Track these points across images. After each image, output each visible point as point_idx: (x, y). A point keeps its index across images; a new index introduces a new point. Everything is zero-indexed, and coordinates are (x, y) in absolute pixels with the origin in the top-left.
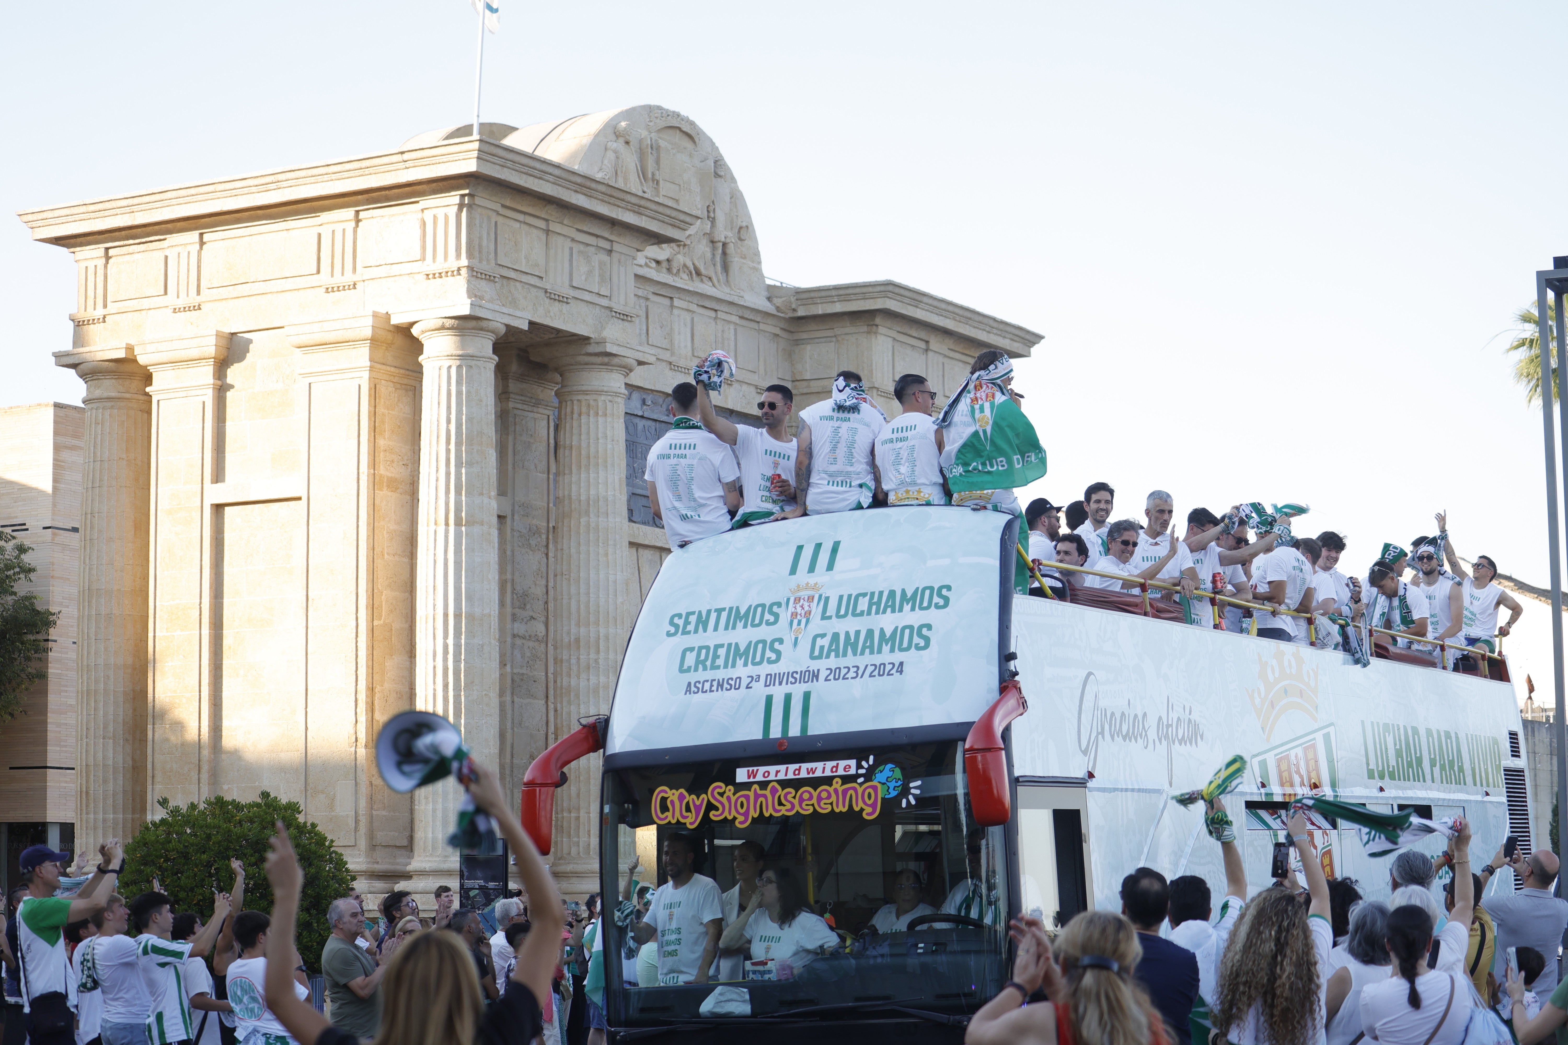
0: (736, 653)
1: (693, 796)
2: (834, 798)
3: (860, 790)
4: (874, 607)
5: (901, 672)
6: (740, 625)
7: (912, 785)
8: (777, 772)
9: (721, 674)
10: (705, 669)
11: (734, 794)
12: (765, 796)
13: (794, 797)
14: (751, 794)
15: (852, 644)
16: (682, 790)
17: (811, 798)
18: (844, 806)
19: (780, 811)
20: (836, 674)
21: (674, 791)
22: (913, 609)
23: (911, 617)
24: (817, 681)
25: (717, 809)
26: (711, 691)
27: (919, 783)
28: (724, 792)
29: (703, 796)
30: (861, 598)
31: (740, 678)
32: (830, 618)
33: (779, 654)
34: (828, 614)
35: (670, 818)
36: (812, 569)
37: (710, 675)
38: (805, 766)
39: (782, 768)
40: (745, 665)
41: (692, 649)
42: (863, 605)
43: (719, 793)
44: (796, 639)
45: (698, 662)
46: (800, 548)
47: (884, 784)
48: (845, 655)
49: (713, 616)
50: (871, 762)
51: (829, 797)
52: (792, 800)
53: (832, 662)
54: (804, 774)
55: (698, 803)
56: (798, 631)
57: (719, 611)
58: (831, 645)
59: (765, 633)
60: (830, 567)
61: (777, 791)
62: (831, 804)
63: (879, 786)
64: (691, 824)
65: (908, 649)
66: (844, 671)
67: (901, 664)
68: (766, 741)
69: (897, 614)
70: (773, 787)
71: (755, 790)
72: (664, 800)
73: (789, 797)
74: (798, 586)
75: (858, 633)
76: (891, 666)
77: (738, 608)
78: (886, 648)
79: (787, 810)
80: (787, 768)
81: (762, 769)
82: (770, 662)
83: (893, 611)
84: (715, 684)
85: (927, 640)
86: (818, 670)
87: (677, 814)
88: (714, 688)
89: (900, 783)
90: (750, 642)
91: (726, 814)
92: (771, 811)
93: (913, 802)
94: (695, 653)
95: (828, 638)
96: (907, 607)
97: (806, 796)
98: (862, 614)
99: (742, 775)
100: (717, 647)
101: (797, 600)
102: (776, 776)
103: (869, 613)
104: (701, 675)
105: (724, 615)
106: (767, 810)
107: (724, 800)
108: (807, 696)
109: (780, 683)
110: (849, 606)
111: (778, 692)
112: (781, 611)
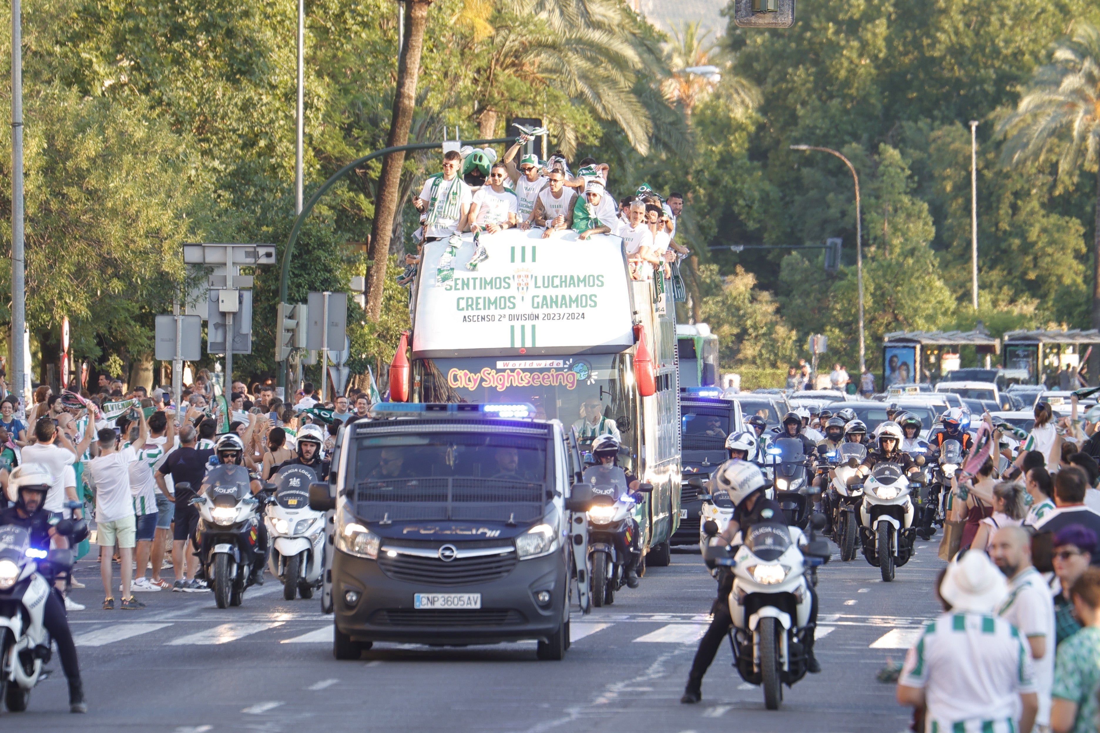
0: (489, 303)
1: (472, 374)
2: (551, 379)
3: (565, 375)
4: (563, 284)
5: (584, 318)
6: (488, 287)
8: (520, 364)
9: (483, 313)
10: (472, 309)
11: (496, 374)
12: (513, 376)
14: (506, 374)
15: (554, 302)
16: (465, 371)
17: (539, 378)
18: (557, 383)
19: (522, 384)
20: (548, 317)
21: (461, 371)
22: (585, 286)
24: (538, 320)
25: (486, 381)
26: (478, 321)
29: (478, 374)
30: (555, 278)
31: (494, 315)
32: (539, 287)
33: (514, 304)
34: (538, 285)
35: (459, 385)
36: (523, 260)
37: (476, 313)
38: (535, 362)
39: (523, 362)
40: (496, 309)
41: (462, 298)
42: (557, 282)
43: (487, 373)
45: (467, 305)
46: (513, 248)
48: (551, 307)
51: (549, 378)
52: (529, 378)
53: (546, 310)
54: (535, 366)
55: (475, 378)
57: (475, 279)
58: (543, 302)
59: (504, 292)
60: (534, 260)
61: (520, 374)
62: (550, 381)
64: (472, 388)
65: (586, 306)
66: (552, 316)
67: (583, 314)
68: (512, 348)
69: (577, 288)
70: (518, 371)
71: (508, 372)
72: (455, 375)
73: (527, 377)
76: (578, 314)
77: (485, 278)
78: (574, 305)
79: (526, 384)
80: (526, 362)
81: (511, 362)
82: (510, 308)
83: (574, 286)
84: (480, 317)
85: (596, 303)
86: (538, 314)
87: (463, 383)
88: (480, 320)
90: (496, 297)
91: (492, 384)
92: (517, 383)
94: (465, 300)
95: (541, 298)
96: (582, 285)
97: (536, 377)
98: (557, 286)
99: (500, 365)
100: (477, 298)
102: (519, 366)
103: (561, 286)
104: (470, 313)
105: (478, 282)
106: (515, 383)
107: (490, 377)
108: (533, 327)
109: (518, 320)
110: (549, 282)
111: (517, 324)
112: (511, 282)
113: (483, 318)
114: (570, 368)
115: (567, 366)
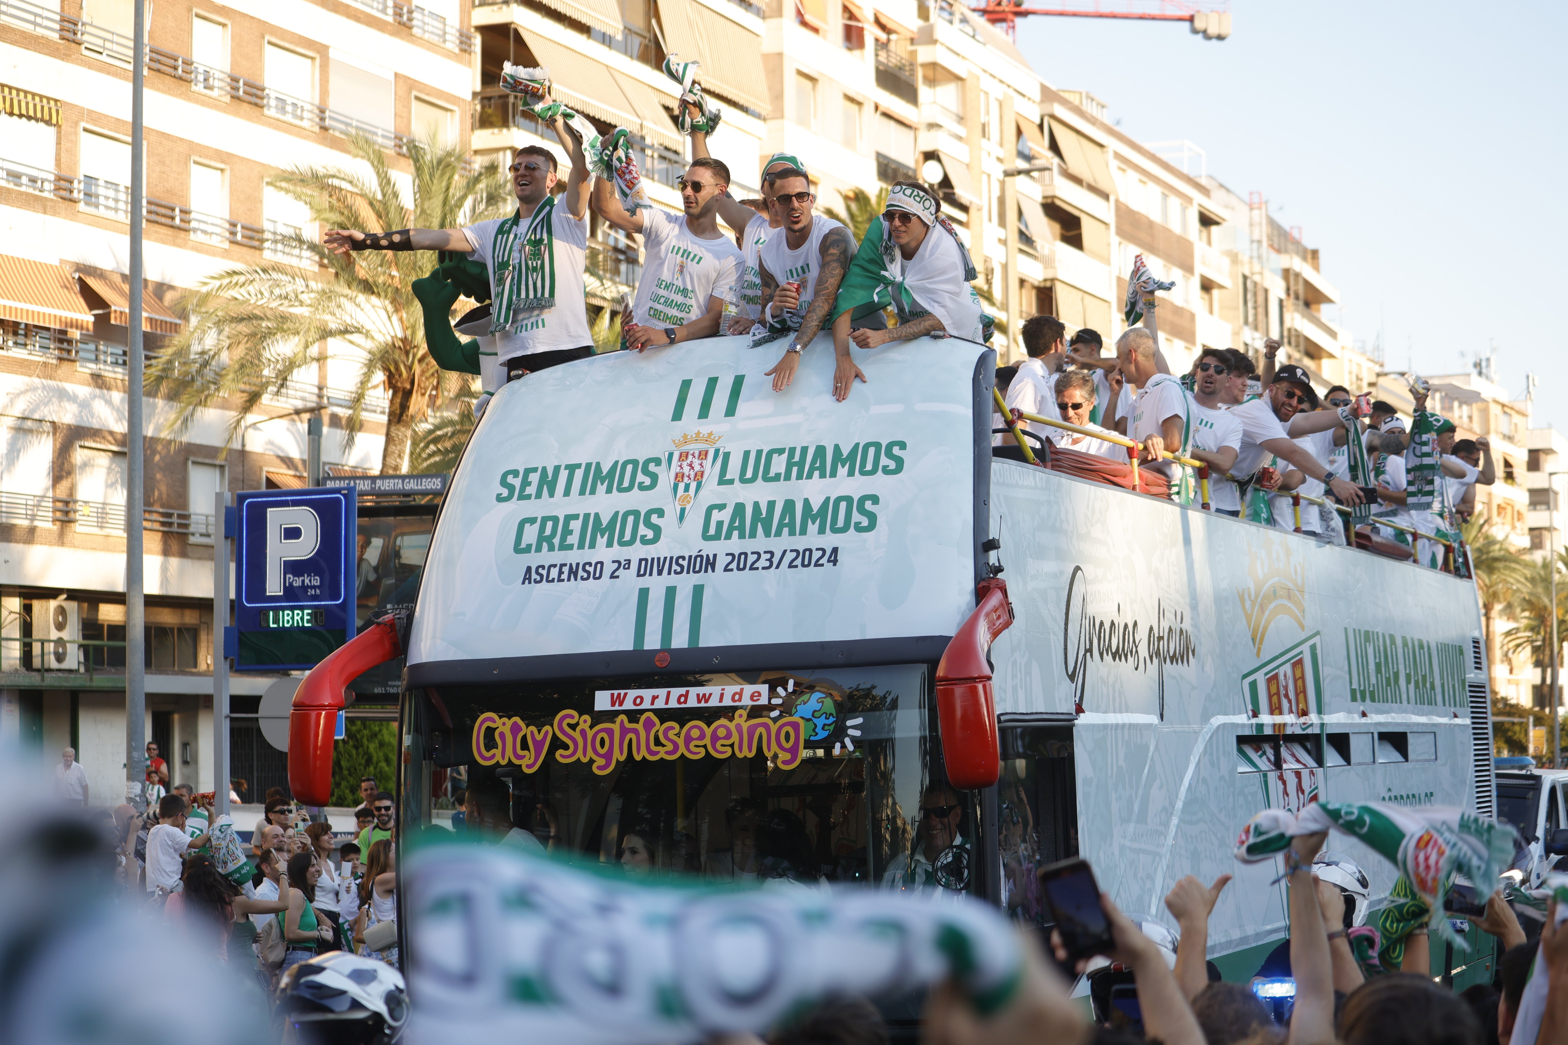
0: (596, 529)
1: (533, 728)
2: (735, 738)
3: (774, 728)
4: (795, 470)
5: (835, 562)
6: (601, 488)
7: (849, 723)
8: (654, 698)
9: (574, 557)
10: (551, 548)
11: (591, 727)
12: (636, 732)
13: (678, 735)
14: (616, 727)
15: (763, 520)
16: (516, 719)
17: (702, 737)
18: (750, 750)
19: (658, 753)
20: (740, 562)
21: (505, 719)
22: (851, 473)
23: (847, 485)
24: (713, 571)
25: (566, 747)
26: (560, 580)
27: (859, 720)
28: (578, 724)
29: (547, 728)
30: (775, 456)
31: (602, 563)
32: (731, 482)
33: (657, 530)
34: (728, 477)
35: (498, 758)
36: (704, 413)
37: (558, 557)
39: (662, 692)
40: (610, 544)
41: (532, 521)
42: (779, 464)
43: (569, 725)
44: (683, 511)
45: (541, 538)
46: (686, 385)
47: (808, 720)
48: (753, 535)
49: (564, 475)
50: (790, 688)
51: (729, 736)
52: (675, 738)
53: (735, 545)
54: (692, 703)
55: (539, 737)
56: (685, 499)
57: (572, 468)
58: (732, 521)
59: (637, 500)
60: (731, 411)
61: (654, 725)
62: (732, 746)
63: (802, 723)
64: (529, 766)
65: (845, 529)
66: (751, 558)
67: (835, 550)
68: (638, 654)
69: (828, 480)
70: (648, 718)
71: (622, 721)
72: (490, 732)
73: (671, 734)
74: (685, 436)
75: (771, 505)
76: (820, 553)
77: (598, 464)
78: (813, 528)
79: (667, 753)
80: (669, 693)
81: (632, 693)
82: (645, 541)
83: (823, 475)
84: (566, 570)
85: (873, 518)
86: (715, 556)
87: (509, 752)
88: (565, 576)
89: (832, 719)
90: (617, 513)
91: (579, 754)
92: (644, 752)
94: (537, 526)
95: (729, 510)
96: (842, 471)
97: (695, 733)
98: (777, 478)
99: (602, 700)
100: (569, 518)
101: (684, 456)
102: (652, 704)
103: (788, 477)
104: (546, 557)
105: (579, 474)
106: (638, 752)
107: (577, 735)
108: (698, 591)
109: (660, 573)
110: (759, 466)
111: (657, 585)
112: (660, 471)
113: (573, 572)
115: (779, 701)
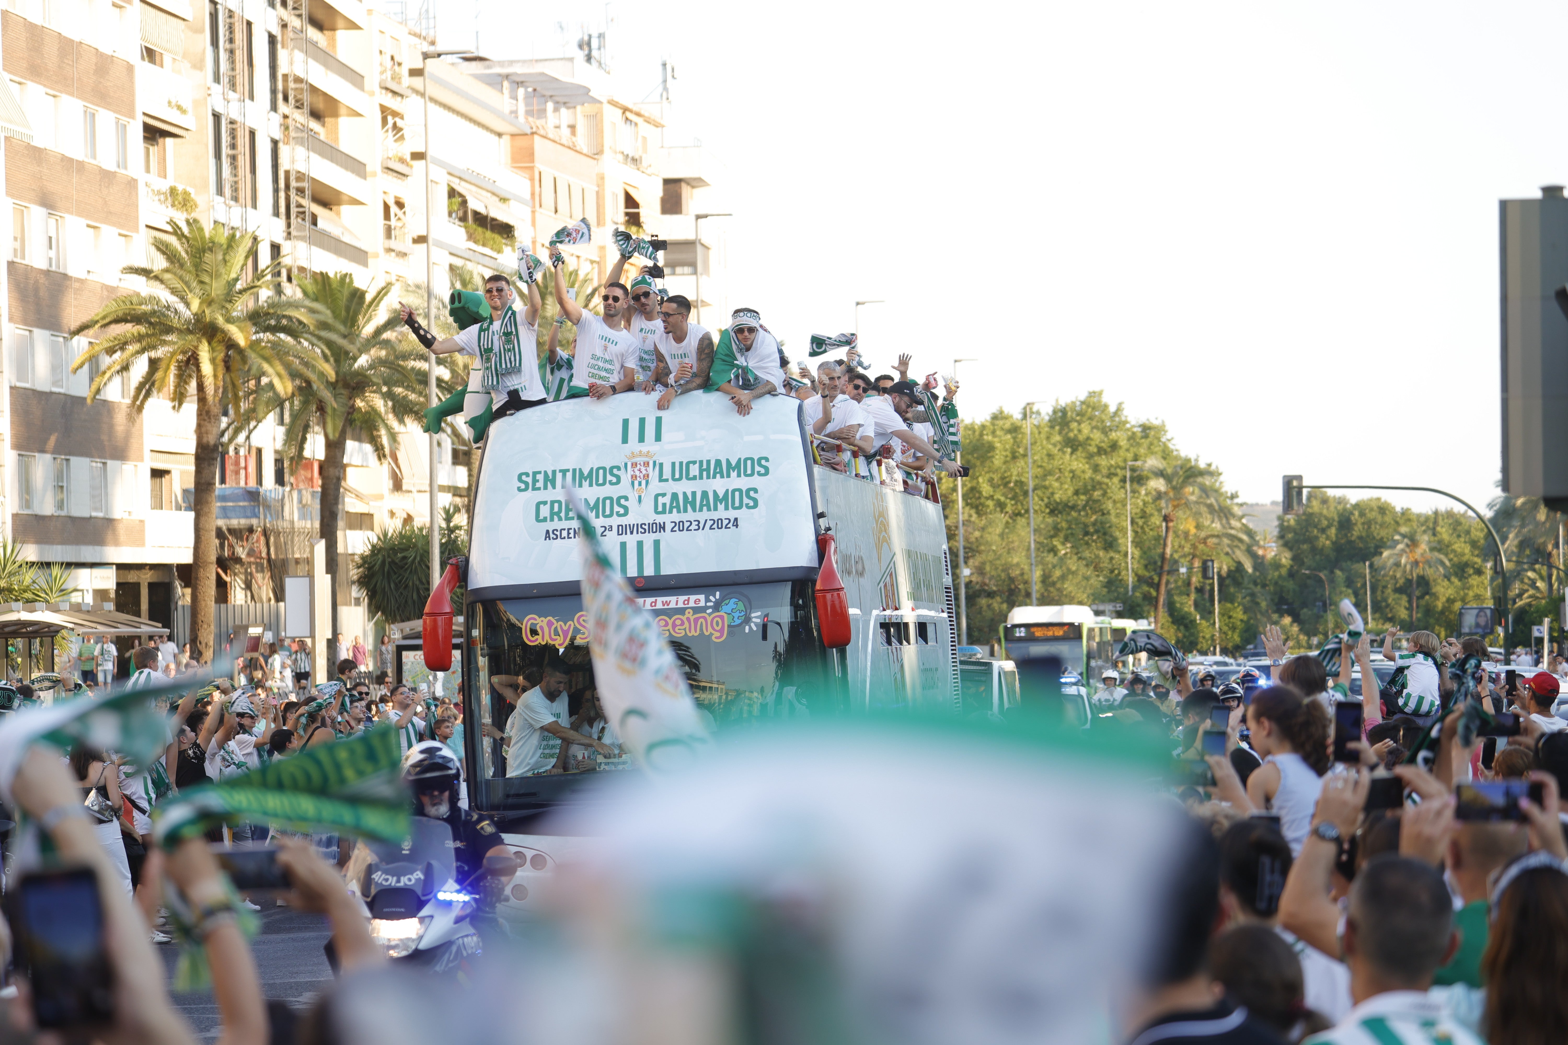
1: (560, 623)
2: (687, 624)
3: (709, 619)
4: (705, 473)
5: (737, 526)
6: (586, 484)
7: (753, 615)
10: (560, 519)
15: (690, 502)
16: (550, 618)
17: (667, 625)
18: (696, 632)
20: (679, 526)
21: (542, 618)
22: (739, 476)
23: (736, 482)
24: (664, 531)
25: (583, 633)
26: (569, 538)
27: (759, 613)
29: (570, 622)
30: (691, 465)
33: (626, 509)
34: (664, 477)
35: (539, 641)
36: (641, 439)
37: (565, 524)
38: (660, 600)
40: (597, 517)
41: (544, 503)
42: (694, 470)
43: (584, 620)
44: (640, 497)
45: (552, 514)
46: (626, 422)
48: (685, 511)
49: (559, 476)
50: (718, 596)
51: (683, 624)
53: (676, 516)
54: (659, 606)
55: (565, 628)
57: (564, 472)
58: (672, 503)
60: (658, 438)
62: (685, 629)
63: (726, 616)
64: (560, 645)
65: (740, 507)
66: (687, 524)
67: (736, 519)
69: (725, 479)
72: (534, 626)
75: (694, 494)
76: (727, 521)
77: (580, 469)
78: (721, 507)
82: (619, 515)
83: (722, 477)
85: (756, 501)
86: (664, 523)
87: (547, 637)
88: (572, 535)
90: (598, 499)
93: (755, 628)
94: (548, 506)
95: (668, 497)
96: (734, 474)
97: (662, 623)
98: (694, 478)
100: (568, 501)
101: (634, 465)
103: (701, 478)
104: (557, 524)
105: (569, 475)
108: (657, 543)
109: (632, 533)
110: (682, 471)
111: (631, 540)
112: (621, 473)
114: (717, 607)
115: (711, 604)
